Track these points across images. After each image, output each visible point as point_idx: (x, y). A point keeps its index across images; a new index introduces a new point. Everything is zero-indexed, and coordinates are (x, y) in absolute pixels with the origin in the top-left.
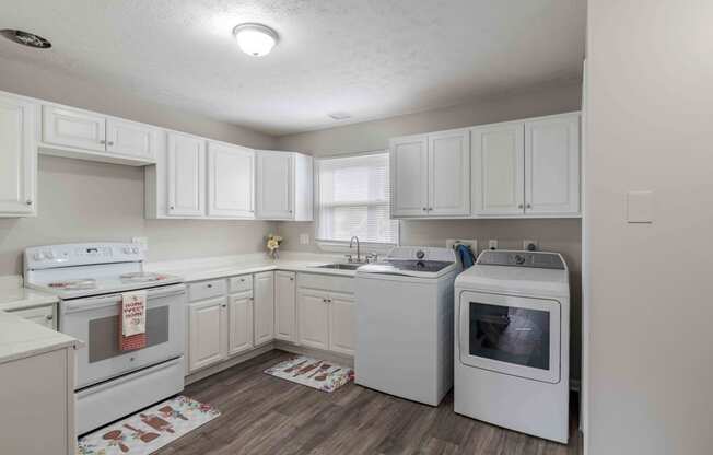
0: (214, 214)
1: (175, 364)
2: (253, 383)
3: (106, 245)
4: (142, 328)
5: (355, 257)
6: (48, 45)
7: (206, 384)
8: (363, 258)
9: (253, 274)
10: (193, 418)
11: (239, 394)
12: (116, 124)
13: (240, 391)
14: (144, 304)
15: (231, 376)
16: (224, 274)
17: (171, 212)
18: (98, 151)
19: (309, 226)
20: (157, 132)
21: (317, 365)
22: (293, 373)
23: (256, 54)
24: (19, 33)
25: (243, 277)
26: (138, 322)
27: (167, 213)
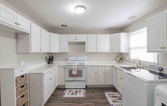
0: (98, 51)
1: (84, 82)
2: (99, 93)
3: (79, 57)
4: (76, 73)
5: (139, 65)
6: (66, 26)
7: (90, 89)
8: (142, 66)
9: (105, 66)
10: (81, 95)
11: (93, 94)
12: (78, 35)
13: (94, 94)
14: (76, 69)
15: (97, 90)
16: (97, 65)
17: (88, 51)
18: (75, 41)
19: (127, 54)
20: (85, 35)
21: (118, 97)
22: (109, 96)
23: (80, 13)
24: (63, 25)
25: (102, 67)
26: (75, 72)
27: (87, 51)
